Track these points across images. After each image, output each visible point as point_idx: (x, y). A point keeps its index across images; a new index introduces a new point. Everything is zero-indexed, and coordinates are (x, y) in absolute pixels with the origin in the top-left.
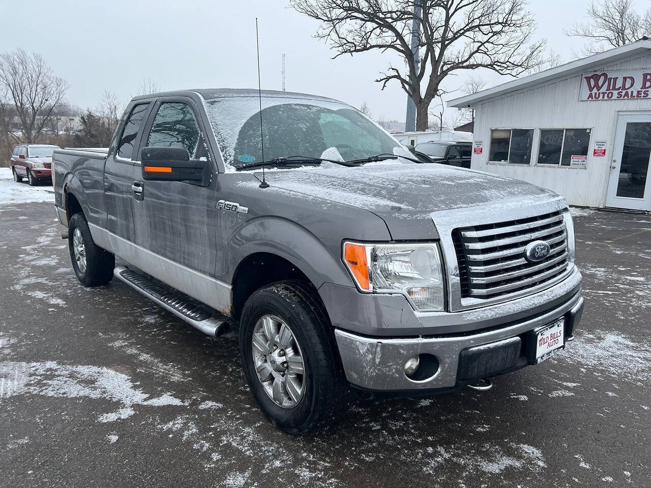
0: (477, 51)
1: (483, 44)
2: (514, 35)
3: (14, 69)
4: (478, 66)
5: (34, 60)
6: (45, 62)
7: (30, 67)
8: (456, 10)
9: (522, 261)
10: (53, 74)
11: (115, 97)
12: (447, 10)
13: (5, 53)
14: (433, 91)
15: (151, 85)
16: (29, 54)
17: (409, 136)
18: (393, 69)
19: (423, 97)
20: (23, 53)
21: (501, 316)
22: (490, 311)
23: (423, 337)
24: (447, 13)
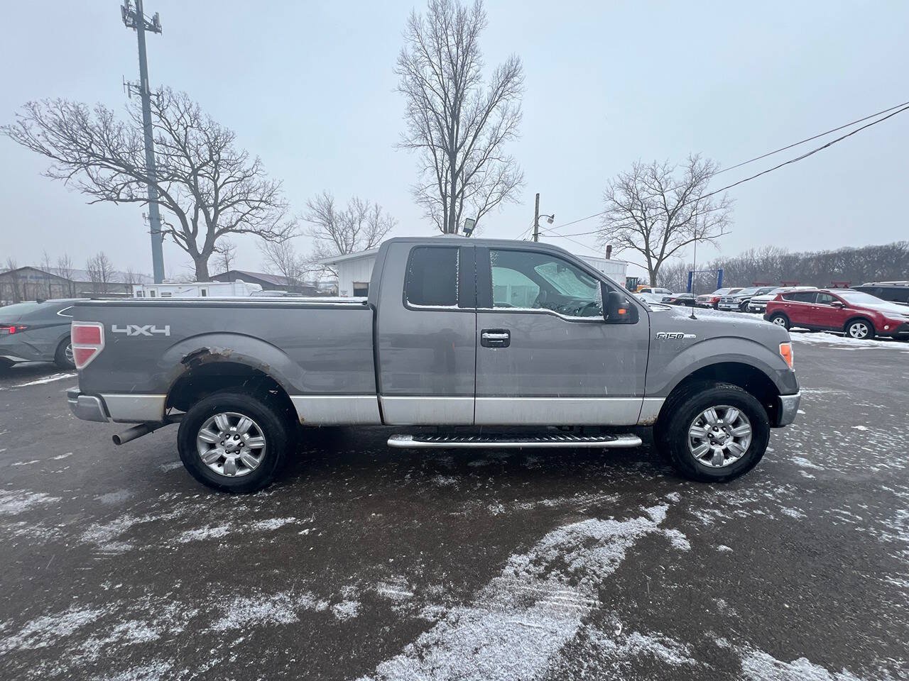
0: (240, 220)
1: (244, 215)
2: (271, 212)
4: (245, 231)
8: (224, 184)
12: (215, 181)
14: (209, 248)
17: (199, 286)
18: (167, 224)
19: (200, 252)
24: (216, 185)
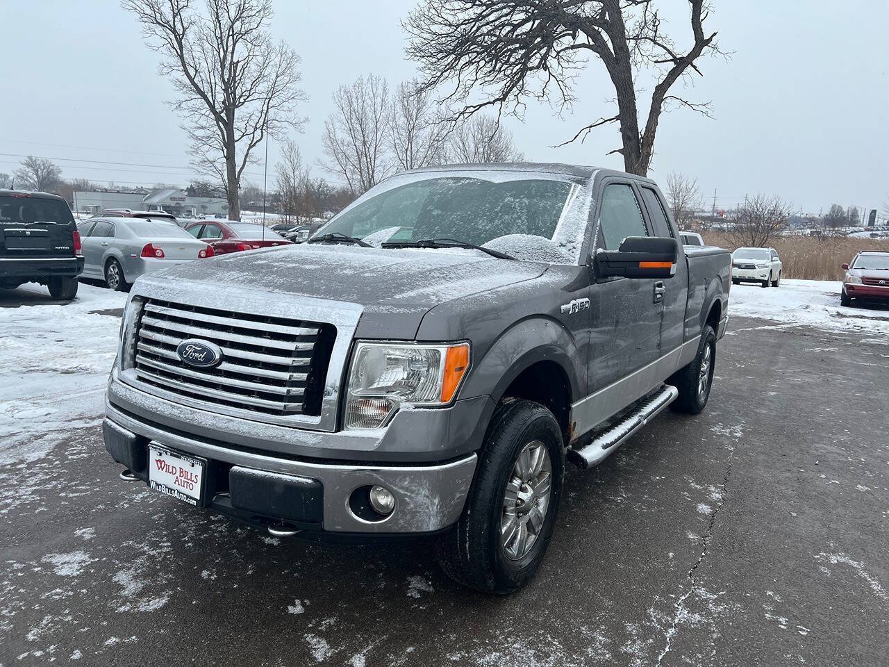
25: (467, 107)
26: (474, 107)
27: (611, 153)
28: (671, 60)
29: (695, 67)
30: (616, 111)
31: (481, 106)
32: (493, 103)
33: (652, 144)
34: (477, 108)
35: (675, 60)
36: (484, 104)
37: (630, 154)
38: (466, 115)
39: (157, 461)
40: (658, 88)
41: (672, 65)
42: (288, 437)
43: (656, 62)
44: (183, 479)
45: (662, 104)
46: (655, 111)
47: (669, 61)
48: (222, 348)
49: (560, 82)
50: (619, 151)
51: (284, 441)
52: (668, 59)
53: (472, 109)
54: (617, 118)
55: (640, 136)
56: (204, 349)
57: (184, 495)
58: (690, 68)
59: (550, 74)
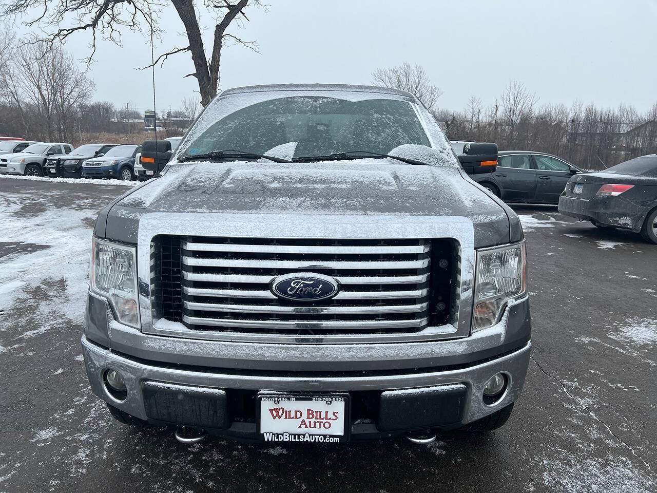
3: (399, 81)
5: (416, 73)
6: (425, 73)
7: (412, 78)
9: (267, 294)
10: (429, 84)
11: (479, 102)
13: (394, 68)
15: (517, 86)
16: (413, 67)
20: (408, 66)
21: (194, 354)
22: (182, 345)
23: (113, 351)
25: (61, 31)
26: (68, 31)
27: (187, 76)
28: (226, 6)
29: (243, 14)
30: (187, 43)
31: (73, 30)
32: (85, 28)
33: (218, 70)
34: (70, 31)
35: (228, 6)
36: (77, 29)
37: (203, 78)
38: (61, 37)
39: (271, 411)
40: (217, 27)
41: (226, 11)
42: (437, 351)
43: (215, 6)
44: (313, 420)
45: (222, 40)
46: (218, 45)
47: (223, 6)
48: (337, 278)
49: (146, 16)
50: (194, 75)
51: (435, 356)
52: (225, 5)
53: (66, 33)
54: (189, 48)
55: (208, 64)
56: (318, 282)
57: (320, 435)
58: (239, 14)
59: (135, 7)
